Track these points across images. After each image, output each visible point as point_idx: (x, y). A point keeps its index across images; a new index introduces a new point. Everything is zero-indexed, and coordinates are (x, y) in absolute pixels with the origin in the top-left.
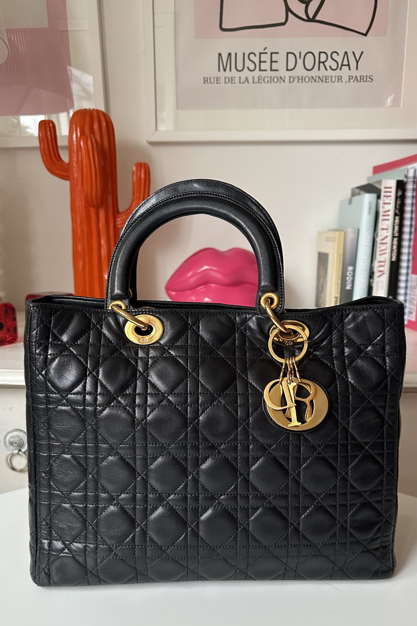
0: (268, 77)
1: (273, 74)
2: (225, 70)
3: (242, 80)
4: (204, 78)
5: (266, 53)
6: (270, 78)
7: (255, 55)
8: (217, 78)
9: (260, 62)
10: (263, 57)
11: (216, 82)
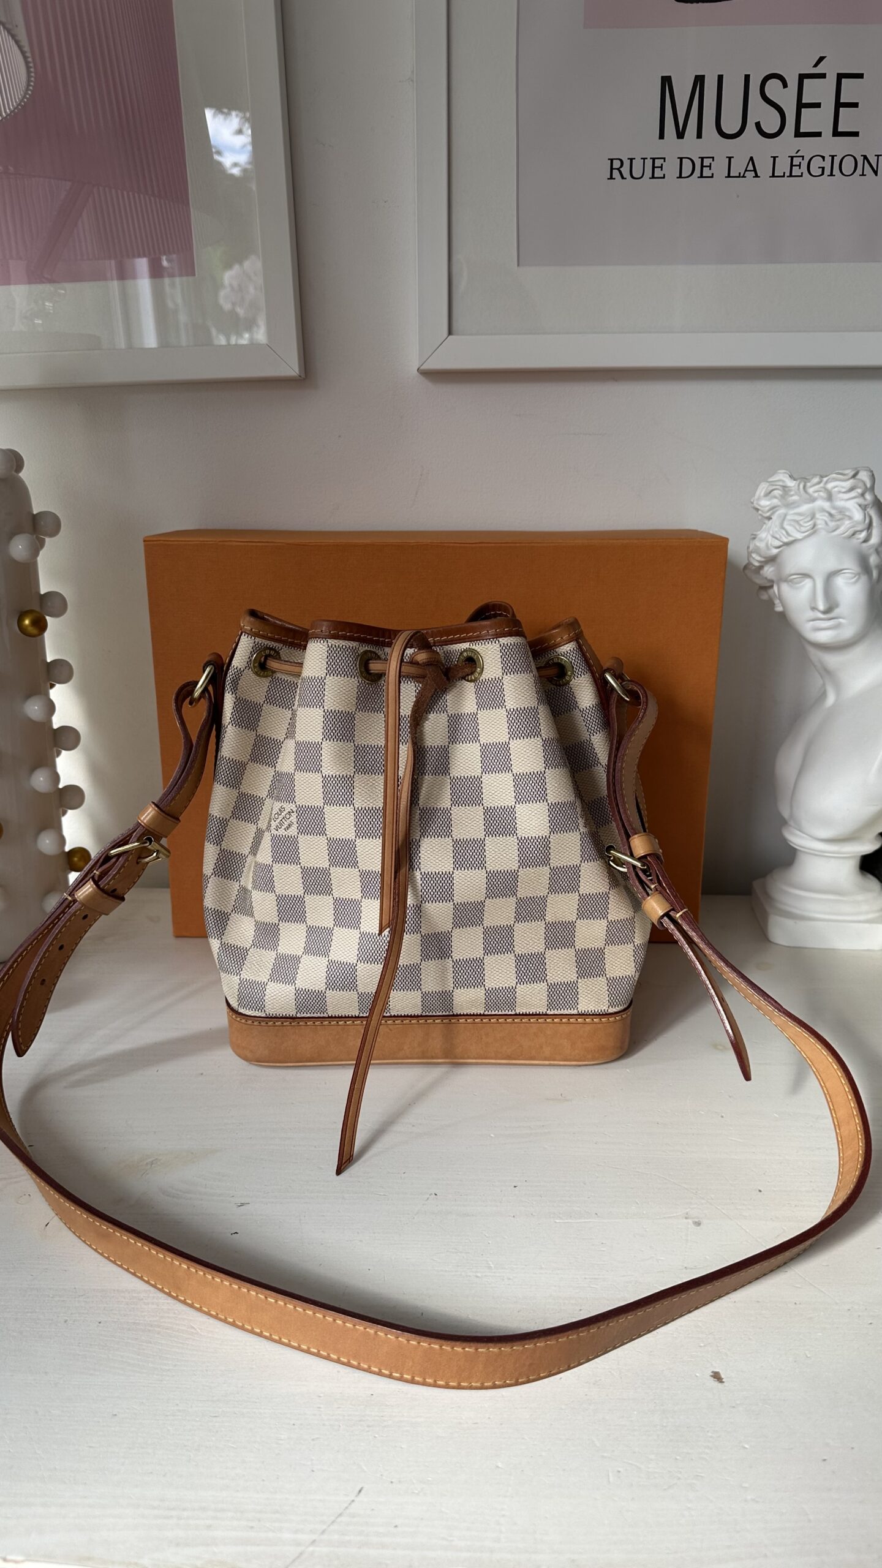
0: (823, 158)
1: (842, 146)
2: (680, 135)
3: (737, 168)
4: (612, 160)
5: (823, 76)
6: (828, 160)
7: (785, 85)
8: (654, 159)
9: (800, 105)
10: (813, 91)
11: (648, 173)
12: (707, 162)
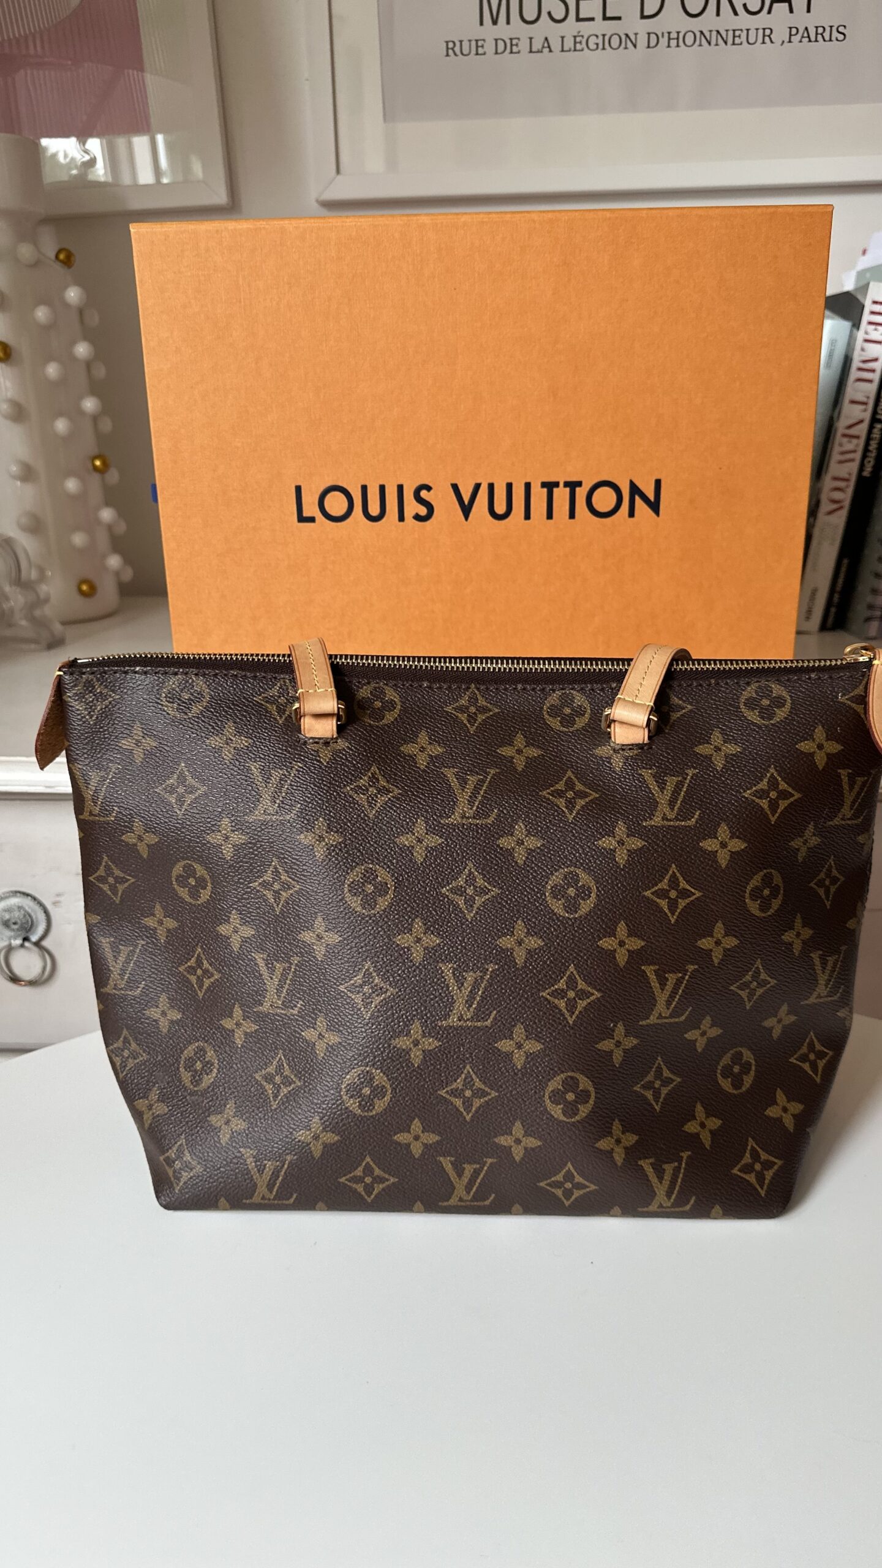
0: (597, 36)
1: (610, 27)
2: (495, 21)
3: (537, 46)
4: (447, 42)
6: (601, 38)
8: (477, 41)
11: (474, 51)
12: (514, 42)
